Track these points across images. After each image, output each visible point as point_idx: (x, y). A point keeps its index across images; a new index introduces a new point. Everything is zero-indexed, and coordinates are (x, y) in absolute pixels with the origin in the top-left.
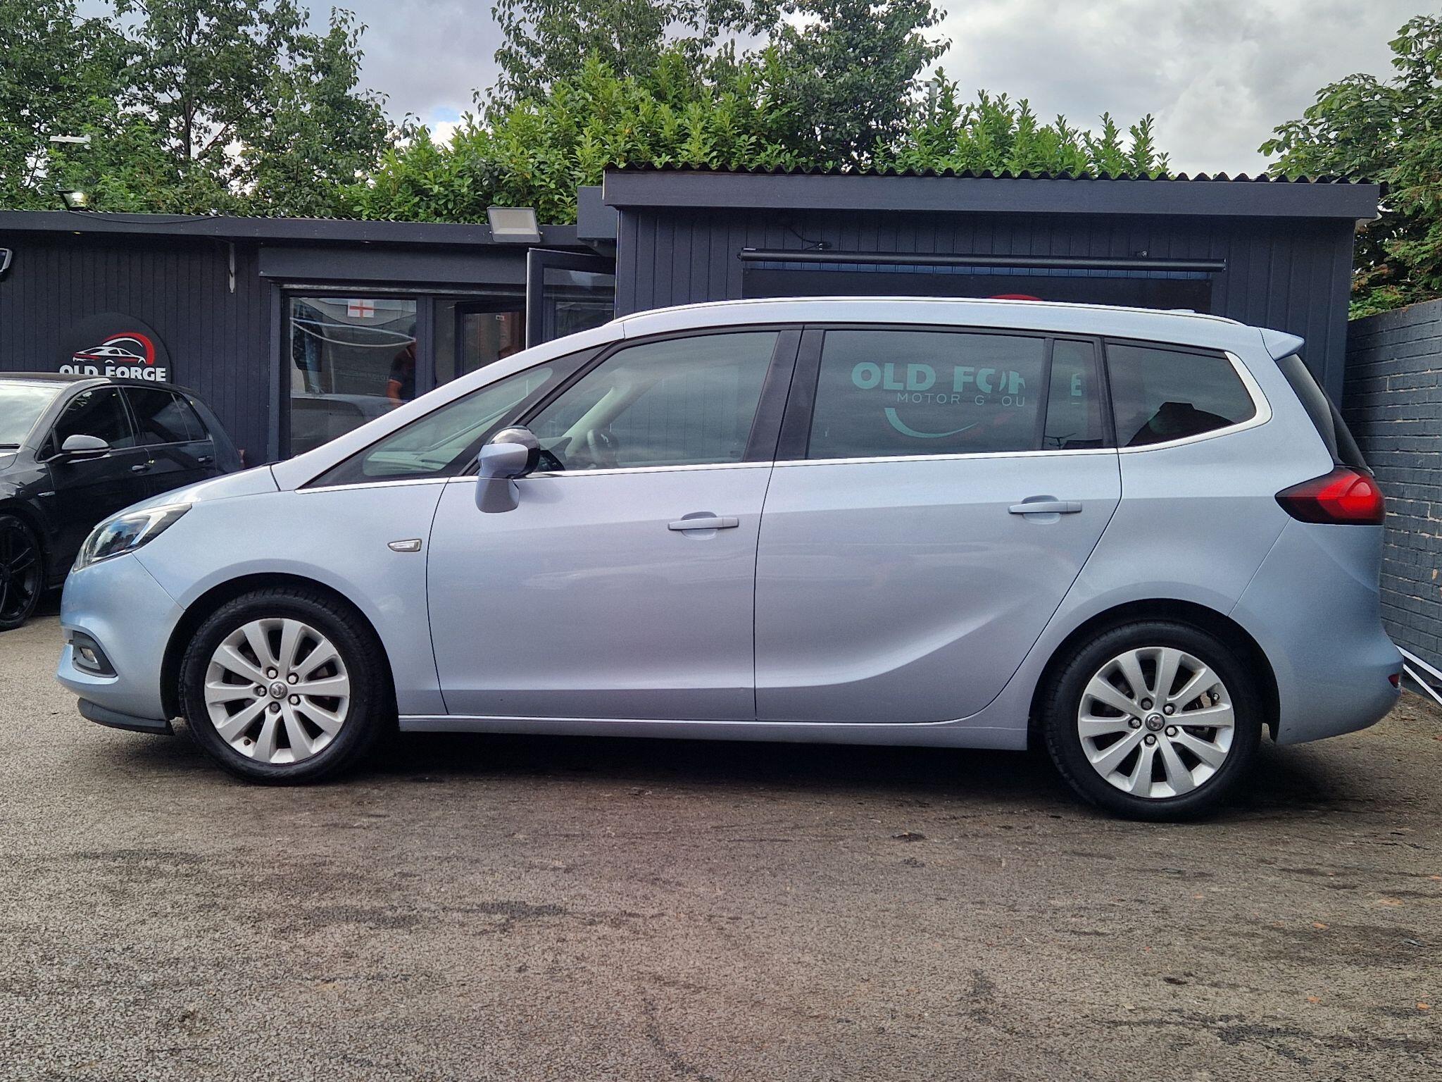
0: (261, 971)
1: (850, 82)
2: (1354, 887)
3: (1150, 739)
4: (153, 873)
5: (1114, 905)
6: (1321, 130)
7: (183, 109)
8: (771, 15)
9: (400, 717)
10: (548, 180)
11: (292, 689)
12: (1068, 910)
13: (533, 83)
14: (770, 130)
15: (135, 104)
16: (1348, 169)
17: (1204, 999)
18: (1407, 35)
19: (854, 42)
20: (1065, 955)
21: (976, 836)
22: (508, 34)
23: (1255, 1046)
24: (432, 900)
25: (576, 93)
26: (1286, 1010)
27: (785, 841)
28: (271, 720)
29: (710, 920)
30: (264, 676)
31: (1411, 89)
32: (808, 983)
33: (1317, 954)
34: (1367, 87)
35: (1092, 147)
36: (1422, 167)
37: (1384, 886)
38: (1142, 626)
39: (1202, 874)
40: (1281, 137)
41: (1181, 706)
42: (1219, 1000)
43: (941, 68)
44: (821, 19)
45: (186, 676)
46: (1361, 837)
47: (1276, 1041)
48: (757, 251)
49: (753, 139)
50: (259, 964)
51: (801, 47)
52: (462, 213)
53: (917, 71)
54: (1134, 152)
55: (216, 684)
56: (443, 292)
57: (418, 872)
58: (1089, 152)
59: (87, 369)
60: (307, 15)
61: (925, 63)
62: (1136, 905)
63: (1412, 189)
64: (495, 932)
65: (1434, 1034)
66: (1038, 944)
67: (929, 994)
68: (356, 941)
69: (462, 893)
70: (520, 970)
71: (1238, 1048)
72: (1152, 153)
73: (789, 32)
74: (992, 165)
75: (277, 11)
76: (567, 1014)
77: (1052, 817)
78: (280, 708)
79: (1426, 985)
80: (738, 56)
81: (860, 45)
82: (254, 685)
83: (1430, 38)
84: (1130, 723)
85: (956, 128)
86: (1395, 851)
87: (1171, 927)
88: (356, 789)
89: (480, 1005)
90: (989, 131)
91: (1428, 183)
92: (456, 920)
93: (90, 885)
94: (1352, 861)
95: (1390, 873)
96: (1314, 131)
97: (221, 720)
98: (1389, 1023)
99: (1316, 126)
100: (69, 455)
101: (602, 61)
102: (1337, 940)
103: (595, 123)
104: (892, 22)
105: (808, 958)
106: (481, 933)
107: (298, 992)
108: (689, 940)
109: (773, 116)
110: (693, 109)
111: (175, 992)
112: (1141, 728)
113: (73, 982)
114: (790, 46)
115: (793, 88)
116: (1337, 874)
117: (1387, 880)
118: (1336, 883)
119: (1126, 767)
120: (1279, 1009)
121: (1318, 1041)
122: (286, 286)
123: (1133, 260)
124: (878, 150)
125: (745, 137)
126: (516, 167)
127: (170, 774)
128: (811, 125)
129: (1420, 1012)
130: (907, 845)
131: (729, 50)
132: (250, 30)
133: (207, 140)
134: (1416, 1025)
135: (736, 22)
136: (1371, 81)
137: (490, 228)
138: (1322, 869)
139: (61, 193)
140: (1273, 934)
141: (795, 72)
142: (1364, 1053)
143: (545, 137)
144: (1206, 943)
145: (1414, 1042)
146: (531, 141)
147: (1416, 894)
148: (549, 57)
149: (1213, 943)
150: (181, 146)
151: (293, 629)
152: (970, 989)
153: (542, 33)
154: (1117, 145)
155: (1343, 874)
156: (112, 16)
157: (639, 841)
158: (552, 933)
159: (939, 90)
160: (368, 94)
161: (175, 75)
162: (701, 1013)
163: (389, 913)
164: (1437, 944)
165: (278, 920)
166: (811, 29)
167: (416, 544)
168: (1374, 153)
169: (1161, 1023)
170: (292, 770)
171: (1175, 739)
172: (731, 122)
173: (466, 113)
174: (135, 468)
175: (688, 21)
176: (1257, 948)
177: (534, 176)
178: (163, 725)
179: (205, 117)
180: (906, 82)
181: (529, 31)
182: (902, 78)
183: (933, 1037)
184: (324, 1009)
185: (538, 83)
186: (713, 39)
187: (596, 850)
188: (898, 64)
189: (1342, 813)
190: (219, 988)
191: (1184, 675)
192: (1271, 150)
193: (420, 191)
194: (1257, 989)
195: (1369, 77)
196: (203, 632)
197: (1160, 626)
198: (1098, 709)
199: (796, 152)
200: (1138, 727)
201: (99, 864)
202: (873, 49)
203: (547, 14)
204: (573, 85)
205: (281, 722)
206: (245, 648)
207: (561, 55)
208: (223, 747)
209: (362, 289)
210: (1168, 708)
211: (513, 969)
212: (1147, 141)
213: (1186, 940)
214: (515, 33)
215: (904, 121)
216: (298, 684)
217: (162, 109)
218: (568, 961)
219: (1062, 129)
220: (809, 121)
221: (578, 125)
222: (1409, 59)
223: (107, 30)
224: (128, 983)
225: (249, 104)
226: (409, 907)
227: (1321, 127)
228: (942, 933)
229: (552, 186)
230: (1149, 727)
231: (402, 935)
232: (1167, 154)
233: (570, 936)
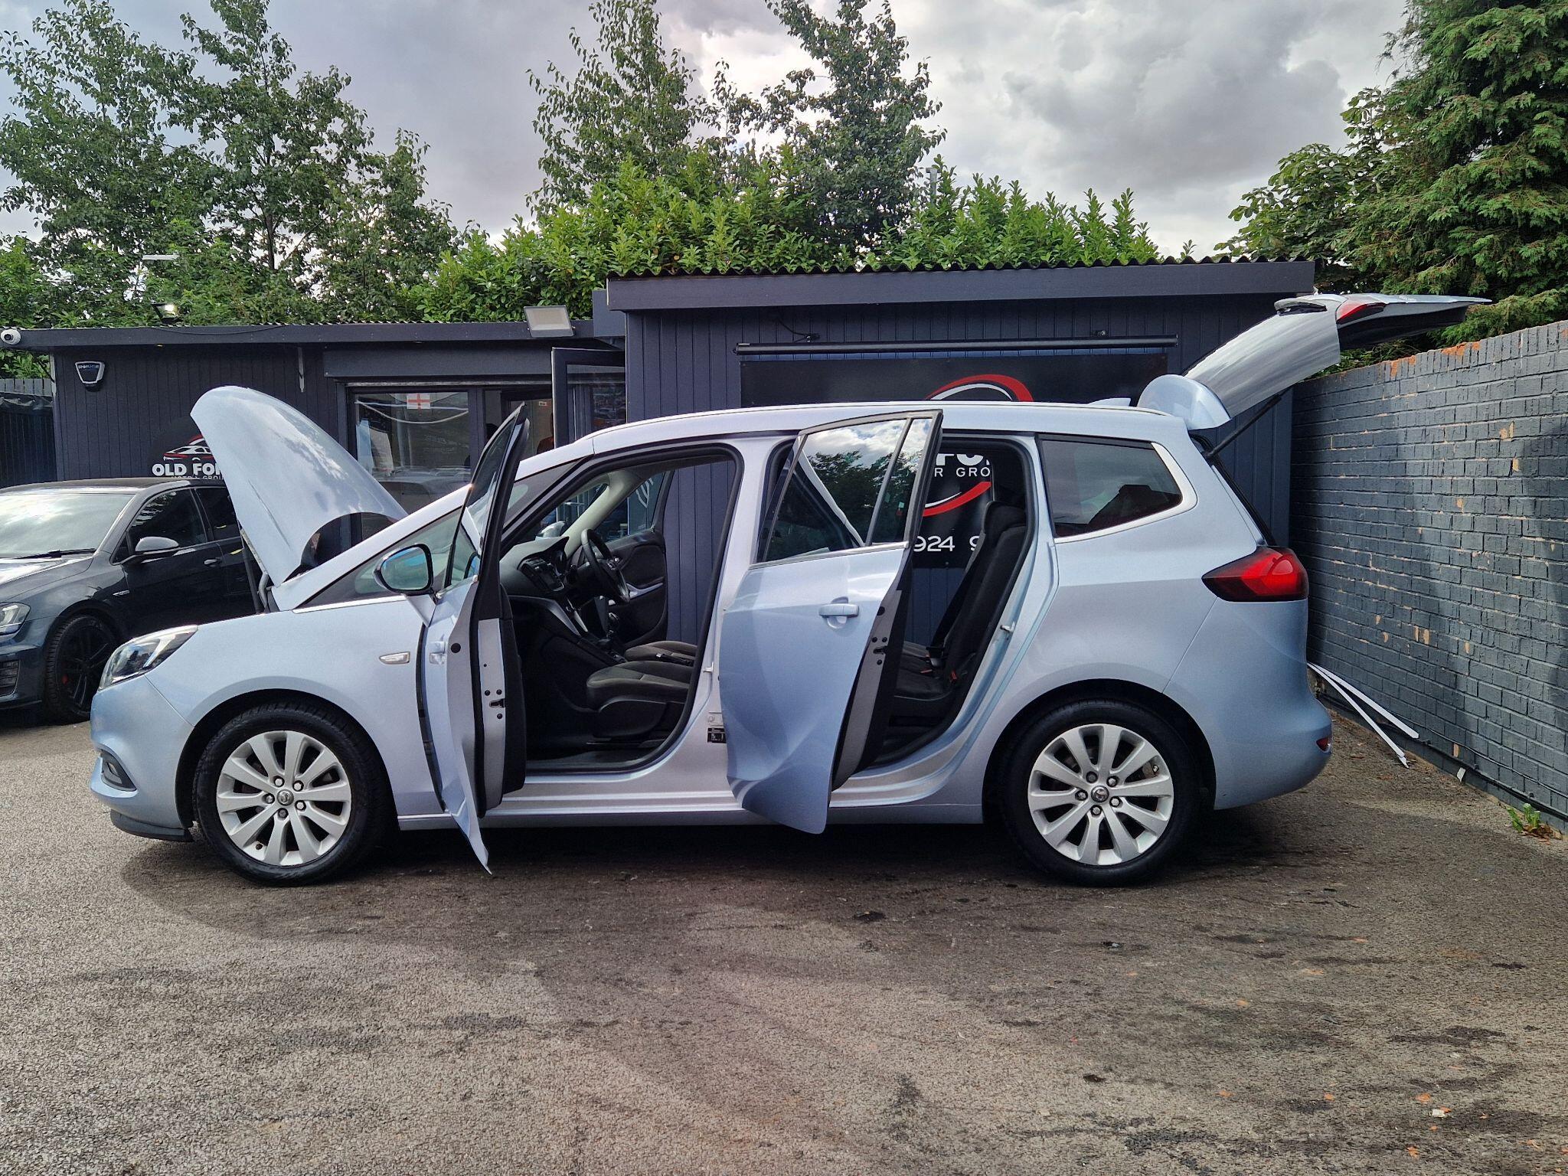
0: (214, 1111)
1: (859, 172)
2: (1281, 956)
3: (1096, 810)
4: (145, 995)
5: (1049, 988)
6: (1285, 196)
7: (267, 223)
8: (786, 114)
9: (399, 817)
10: (588, 273)
11: (298, 795)
12: (1005, 997)
13: (575, 186)
14: (788, 219)
15: (224, 221)
16: (1310, 230)
17: (1119, 1100)
18: (1357, 106)
19: (860, 136)
20: (993, 1052)
21: (932, 912)
22: (550, 144)
23: (1160, 1155)
24: (400, 1016)
25: (613, 193)
26: (1195, 1109)
27: (752, 927)
28: (280, 825)
29: (660, 1026)
30: (272, 785)
31: (1363, 155)
32: (740, 1098)
33: (1235, 1038)
34: (1322, 155)
35: (1078, 221)
36: (1374, 227)
37: (1311, 953)
38: (1084, 705)
39: (1138, 947)
40: (1248, 204)
41: (1123, 778)
42: (1134, 1099)
43: (939, 156)
44: (831, 115)
45: (199, 790)
46: (1295, 895)
47: (1181, 1148)
48: (752, 345)
49: (773, 228)
50: (214, 1102)
51: (813, 142)
52: (514, 307)
53: (918, 159)
54: (1116, 223)
55: (227, 795)
56: (491, 383)
57: (394, 984)
58: (1076, 226)
59: (177, 466)
60: (372, 135)
61: (925, 152)
62: (1072, 988)
63: (1365, 247)
64: (451, 1052)
65: (1335, 1132)
66: (969, 1039)
67: (855, 1106)
68: (314, 1069)
69: (431, 1006)
70: (465, 1098)
71: (1144, 1158)
72: (1132, 223)
73: (802, 129)
74: (988, 241)
75: (345, 132)
76: (498, 1150)
77: (1008, 886)
78: (287, 814)
79: (1335, 1071)
80: (758, 152)
81: (866, 138)
82: (263, 793)
83: (1378, 108)
84: (1077, 795)
85: (955, 209)
86: (1326, 910)
87: (1101, 1011)
88: (361, 887)
89: (415, 1143)
90: (984, 210)
91: (1380, 241)
92: (417, 1040)
93: (80, 1013)
94: (1284, 924)
95: (1318, 937)
96: (1278, 197)
97: (234, 829)
98: (1294, 1119)
99: (1280, 192)
100: (142, 556)
101: (636, 163)
102: (1257, 1020)
103: (630, 219)
104: (894, 116)
105: (746, 1068)
106: (437, 1055)
107: (243, 1135)
108: (636, 1052)
109: (790, 206)
110: (717, 203)
111: (124, 1140)
112: (1087, 801)
113: (29, 1133)
114: (804, 141)
115: (807, 179)
116: (1267, 941)
117: (1313, 945)
118: (1265, 951)
119: (1076, 836)
120: (1189, 1108)
121: (1221, 1146)
122: (350, 384)
123: (1094, 338)
124: (885, 233)
125: (765, 226)
126: (559, 263)
127: (193, 877)
128: (825, 212)
129: (1324, 1105)
130: (866, 925)
131: (750, 149)
132: (321, 150)
133: (290, 249)
134: (1319, 1121)
135: (755, 121)
136: (1325, 150)
137: (527, 325)
138: (1254, 935)
139: (155, 306)
140: (1198, 1015)
141: (808, 165)
142: (1265, 1159)
143: (585, 235)
144: (1131, 1030)
145: (1315, 1143)
146: (571, 239)
147: (1339, 961)
148: (587, 162)
149: (1138, 1030)
150: (266, 256)
151: (296, 740)
152: (895, 1098)
153: (581, 141)
154: (1101, 217)
155: (1273, 941)
156: (197, 143)
157: (614, 934)
158: (505, 1051)
159: (939, 175)
160: (433, 204)
161: (255, 193)
162: (629, 1142)
163: (355, 1034)
164: (1351, 1019)
165: (246, 1048)
166: (822, 124)
167: (406, 657)
168: (1331, 215)
169: (1072, 1131)
170: (300, 872)
171: (1119, 810)
172: (752, 213)
173: (517, 216)
174: (207, 562)
175: (711, 122)
176: (1179, 1034)
177: (576, 270)
178: (182, 833)
179: (287, 229)
180: (909, 169)
181: (569, 140)
182: (904, 166)
183: (848, 1160)
184: (263, 1155)
185: (578, 185)
186: (735, 137)
187: (570, 947)
188: (900, 154)
189: (1281, 868)
190: (168, 1133)
191: (1125, 749)
192: (1240, 215)
193: (477, 289)
194: (1172, 1085)
195: (1324, 146)
196: (212, 747)
197: (1101, 704)
198: (1048, 783)
199: (812, 238)
200: (1084, 799)
201: (96, 987)
202: (877, 140)
203: (586, 123)
204: (610, 185)
205: (289, 827)
206: (252, 760)
207: (599, 160)
208: (236, 853)
209: (418, 384)
210: (1111, 781)
211: (458, 1096)
212: (1128, 213)
213: (1113, 1027)
214: (556, 142)
215: (908, 204)
216: (304, 791)
217: (247, 223)
218: (514, 1084)
219: (1051, 205)
220: (822, 209)
221: (615, 222)
222: (1360, 128)
223: (194, 156)
224: (82, 1132)
225: (325, 216)
226: (376, 1025)
227: (1284, 193)
228: (880, 1030)
229: (592, 278)
230: (1094, 798)
231: (362, 1062)
232: (1146, 224)
233: (523, 1052)
